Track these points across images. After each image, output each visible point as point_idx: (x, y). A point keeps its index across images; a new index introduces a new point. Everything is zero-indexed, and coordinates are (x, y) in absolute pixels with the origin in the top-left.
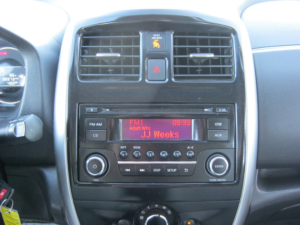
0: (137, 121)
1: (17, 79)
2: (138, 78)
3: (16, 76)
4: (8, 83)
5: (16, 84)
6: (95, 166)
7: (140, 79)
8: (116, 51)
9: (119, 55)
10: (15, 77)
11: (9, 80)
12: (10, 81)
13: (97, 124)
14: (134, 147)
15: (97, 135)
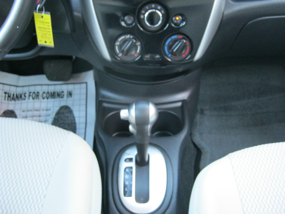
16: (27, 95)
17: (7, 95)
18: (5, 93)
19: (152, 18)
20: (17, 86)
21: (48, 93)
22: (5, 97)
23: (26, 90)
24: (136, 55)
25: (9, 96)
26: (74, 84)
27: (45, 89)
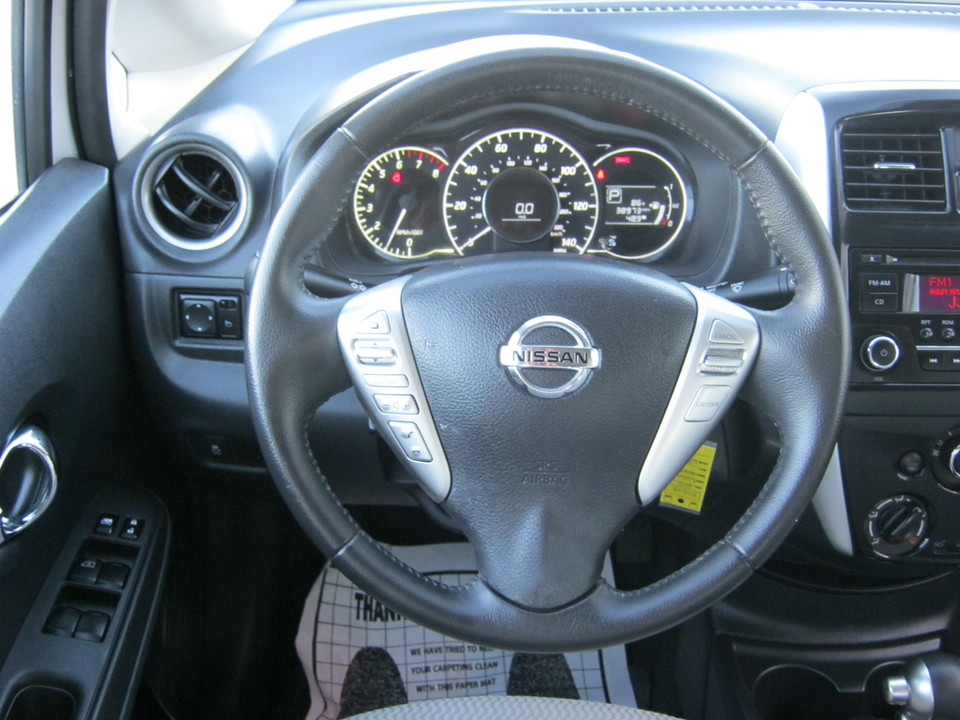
0: (942, 280)
1: (646, 210)
2: (942, 207)
3: (644, 204)
4: (627, 218)
5: (643, 221)
7: (948, 206)
9: (912, 167)
10: (642, 207)
11: (629, 213)
12: (632, 213)
13: (882, 283)
14: (944, 322)
15: (882, 302)
17: (362, 604)
18: (358, 598)
22: (358, 608)
25: (368, 607)
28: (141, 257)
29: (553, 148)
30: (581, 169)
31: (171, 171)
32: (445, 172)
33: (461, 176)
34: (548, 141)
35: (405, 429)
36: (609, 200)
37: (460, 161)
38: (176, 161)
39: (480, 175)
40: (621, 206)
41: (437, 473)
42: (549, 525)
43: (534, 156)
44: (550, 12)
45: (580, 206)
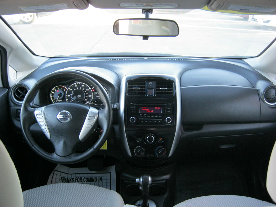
0: (145, 107)
4: (98, 98)
6: (133, 120)
7: (146, 95)
8: (138, 87)
13: (133, 108)
14: (144, 115)
15: (133, 111)
16: (74, 179)
17: (62, 179)
18: (61, 177)
19: (150, 139)
20: (68, 174)
21: (87, 178)
22: (61, 180)
23: (73, 176)
24: (143, 155)
25: (63, 180)
26: (103, 173)
27: (85, 176)
28: (12, 104)
29: (85, 86)
30: (90, 89)
31: (17, 90)
32: (66, 90)
33: (69, 91)
34: (84, 84)
35: (44, 128)
36: (95, 95)
37: (69, 88)
38: (18, 88)
39: (72, 90)
40: (97, 96)
41: (48, 135)
42: (65, 143)
43: (82, 87)
44: (96, 60)
45: (90, 96)
